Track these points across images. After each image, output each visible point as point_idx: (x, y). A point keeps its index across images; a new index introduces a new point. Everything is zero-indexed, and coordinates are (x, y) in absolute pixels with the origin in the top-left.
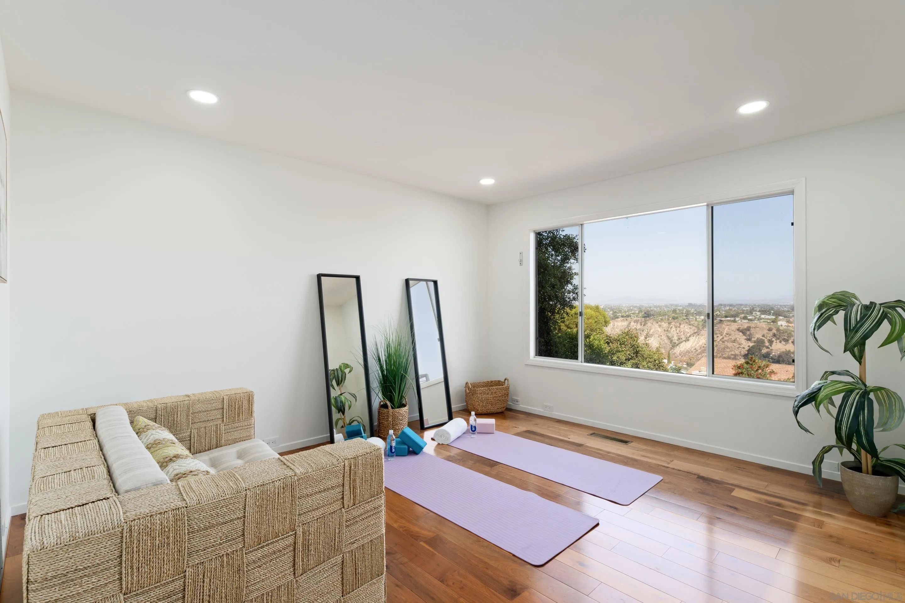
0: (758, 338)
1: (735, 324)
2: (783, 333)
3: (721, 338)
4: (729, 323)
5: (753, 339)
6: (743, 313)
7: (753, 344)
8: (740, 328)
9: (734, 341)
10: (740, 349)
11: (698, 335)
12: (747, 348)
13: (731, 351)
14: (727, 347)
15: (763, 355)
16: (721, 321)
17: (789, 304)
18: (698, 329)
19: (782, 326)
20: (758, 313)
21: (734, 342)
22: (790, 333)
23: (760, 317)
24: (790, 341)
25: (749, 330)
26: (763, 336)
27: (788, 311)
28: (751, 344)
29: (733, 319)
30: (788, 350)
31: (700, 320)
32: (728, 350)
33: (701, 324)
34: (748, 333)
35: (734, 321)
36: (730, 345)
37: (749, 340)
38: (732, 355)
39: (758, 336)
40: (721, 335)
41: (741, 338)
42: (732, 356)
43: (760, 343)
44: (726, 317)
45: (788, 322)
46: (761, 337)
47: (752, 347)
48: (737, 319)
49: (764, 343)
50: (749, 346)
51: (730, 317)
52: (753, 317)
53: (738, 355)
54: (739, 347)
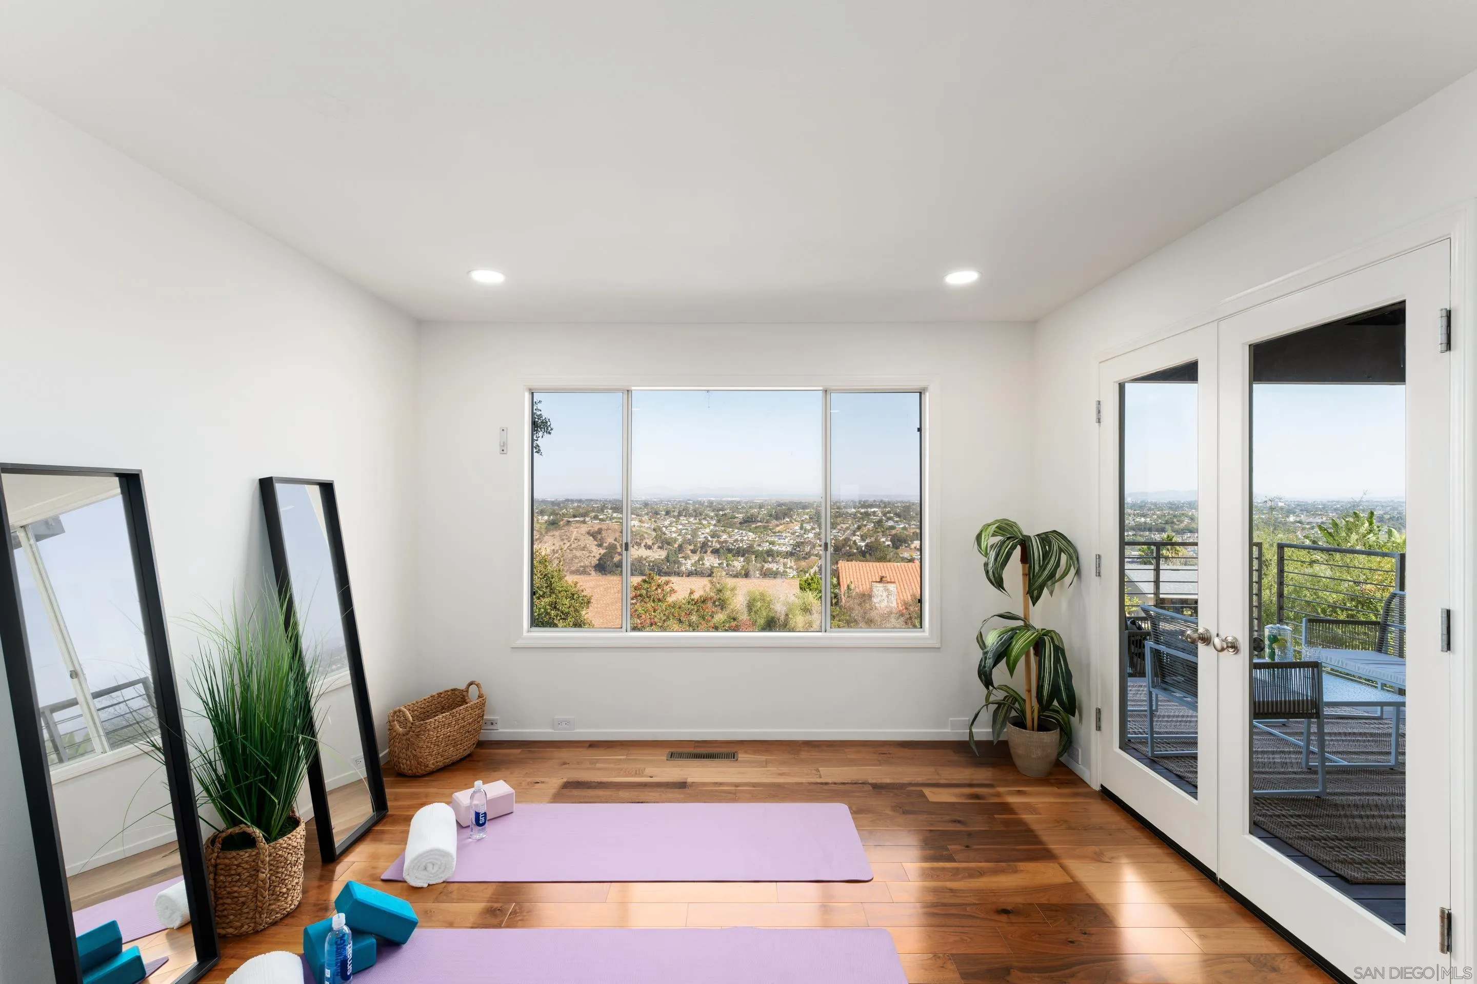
0: (610, 544)
1: (585, 525)
2: (635, 535)
3: (568, 545)
4: (578, 525)
5: (605, 545)
6: (593, 511)
7: (605, 551)
8: (590, 530)
9: (584, 548)
10: (590, 558)
11: (541, 542)
12: (598, 557)
13: (580, 562)
14: (576, 557)
15: (615, 564)
16: (569, 522)
17: (640, 499)
18: (541, 534)
19: (634, 526)
20: (610, 511)
21: (584, 550)
22: (642, 535)
23: (612, 515)
24: (643, 545)
25: (600, 533)
26: (615, 540)
27: (641, 508)
28: (603, 551)
29: (582, 519)
30: (640, 556)
31: (543, 521)
32: (577, 561)
33: (544, 527)
34: (599, 536)
35: (584, 522)
36: (578, 553)
37: (600, 545)
38: (581, 566)
39: (610, 540)
40: (569, 541)
41: (591, 543)
42: (581, 569)
43: (612, 548)
44: (575, 516)
45: (640, 521)
46: (613, 542)
47: (605, 555)
48: (587, 519)
49: (617, 548)
50: (600, 554)
51: (579, 517)
52: (605, 516)
53: (588, 566)
54: (589, 556)
